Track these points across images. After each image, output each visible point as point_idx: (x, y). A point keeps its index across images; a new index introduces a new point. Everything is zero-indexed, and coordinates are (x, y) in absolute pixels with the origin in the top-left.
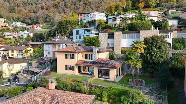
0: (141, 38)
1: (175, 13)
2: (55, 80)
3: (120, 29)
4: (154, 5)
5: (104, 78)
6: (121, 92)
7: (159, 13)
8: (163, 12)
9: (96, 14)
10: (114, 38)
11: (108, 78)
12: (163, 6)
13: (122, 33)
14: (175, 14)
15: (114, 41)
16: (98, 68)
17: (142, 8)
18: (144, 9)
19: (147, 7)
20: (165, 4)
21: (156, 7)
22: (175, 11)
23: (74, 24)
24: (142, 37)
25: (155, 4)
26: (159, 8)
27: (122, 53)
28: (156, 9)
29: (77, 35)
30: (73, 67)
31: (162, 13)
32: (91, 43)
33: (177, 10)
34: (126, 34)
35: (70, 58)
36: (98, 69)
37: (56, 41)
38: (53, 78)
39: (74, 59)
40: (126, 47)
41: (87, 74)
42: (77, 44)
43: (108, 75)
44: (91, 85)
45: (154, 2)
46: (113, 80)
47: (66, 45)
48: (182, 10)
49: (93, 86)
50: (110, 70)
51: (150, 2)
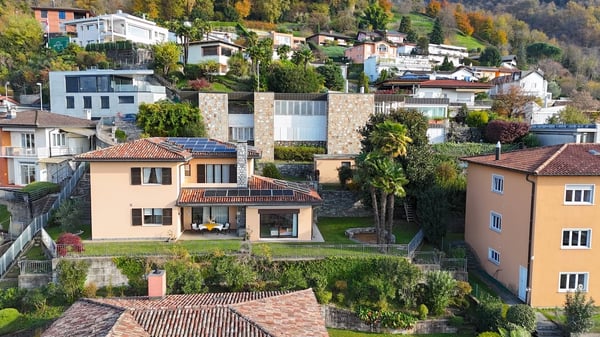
0: (330, 114)
1: (333, 45)
2: (114, 267)
3: (237, 81)
4: (278, 13)
5: (279, 237)
6: (358, 266)
7: (295, 41)
8: (304, 39)
9: (127, 20)
10: (252, 112)
11: (291, 236)
12: (298, 20)
13: (276, 98)
14: (331, 47)
15: (253, 121)
16: (262, 208)
17: (244, 18)
18: (251, 22)
19: (258, 16)
20: (301, 14)
21: (281, 20)
22: (332, 39)
23: (22, 47)
24: (332, 111)
25: (280, 13)
26: (288, 24)
27: (276, 157)
28: (283, 26)
29: (70, 94)
30: (167, 212)
31: (303, 42)
32: (169, 127)
33: (336, 38)
34: (287, 102)
35: (150, 182)
36: (260, 211)
37: (9, 117)
38: (108, 260)
39: (170, 183)
40: (285, 139)
41: (215, 231)
42: (110, 131)
43: (292, 227)
44: (265, 262)
45: (277, 6)
46: (308, 239)
47: (61, 131)
48: (347, 40)
49: (275, 264)
50: (297, 211)
51: (266, 5)
